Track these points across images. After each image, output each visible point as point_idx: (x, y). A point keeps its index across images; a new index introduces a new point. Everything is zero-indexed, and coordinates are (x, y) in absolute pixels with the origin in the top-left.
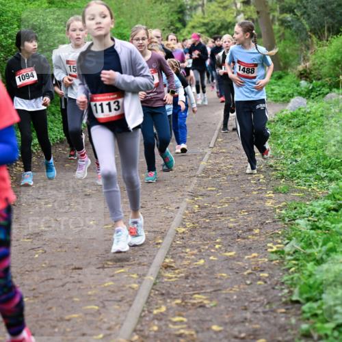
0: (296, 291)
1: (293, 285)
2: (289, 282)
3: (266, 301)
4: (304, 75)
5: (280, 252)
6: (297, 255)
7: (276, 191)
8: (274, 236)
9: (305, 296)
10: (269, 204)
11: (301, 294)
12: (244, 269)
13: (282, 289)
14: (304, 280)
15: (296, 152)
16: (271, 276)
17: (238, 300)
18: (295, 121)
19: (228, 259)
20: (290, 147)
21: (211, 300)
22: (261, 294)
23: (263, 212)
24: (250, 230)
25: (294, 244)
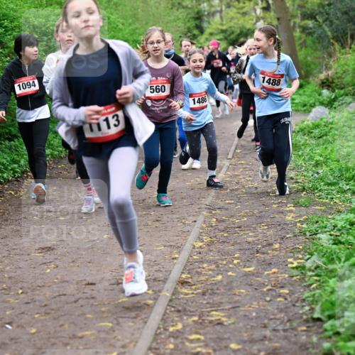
0: (318, 308)
1: (315, 302)
2: (311, 299)
3: (286, 318)
4: (326, 84)
5: (301, 268)
6: (318, 271)
7: (297, 205)
8: (295, 250)
9: (327, 313)
10: (289, 218)
11: (323, 311)
12: (264, 285)
13: (303, 306)
14: (325, 297)
15: (317, 164)
16: (291, 293)
17: (257, 318)
18: (316, 132)
19: (246, 274)
20: (311, 158)
21: (229, 317)
22: (281, 311)
23: (282, 225)
24: (270, 245)
25: (316, 260)
